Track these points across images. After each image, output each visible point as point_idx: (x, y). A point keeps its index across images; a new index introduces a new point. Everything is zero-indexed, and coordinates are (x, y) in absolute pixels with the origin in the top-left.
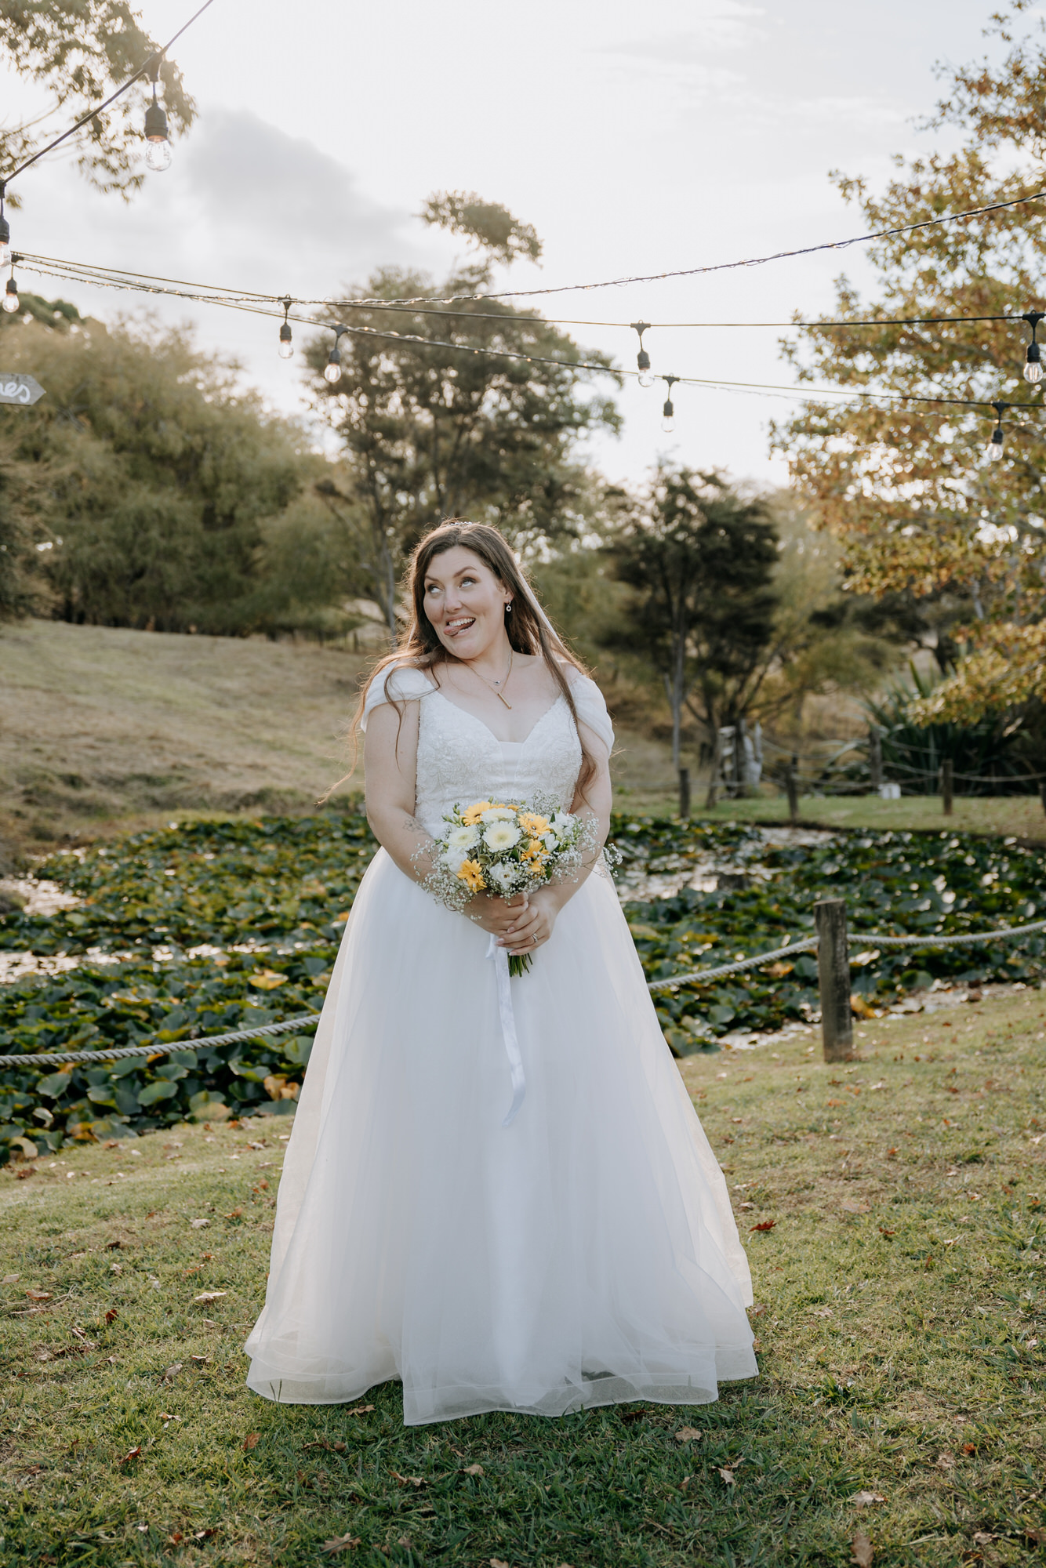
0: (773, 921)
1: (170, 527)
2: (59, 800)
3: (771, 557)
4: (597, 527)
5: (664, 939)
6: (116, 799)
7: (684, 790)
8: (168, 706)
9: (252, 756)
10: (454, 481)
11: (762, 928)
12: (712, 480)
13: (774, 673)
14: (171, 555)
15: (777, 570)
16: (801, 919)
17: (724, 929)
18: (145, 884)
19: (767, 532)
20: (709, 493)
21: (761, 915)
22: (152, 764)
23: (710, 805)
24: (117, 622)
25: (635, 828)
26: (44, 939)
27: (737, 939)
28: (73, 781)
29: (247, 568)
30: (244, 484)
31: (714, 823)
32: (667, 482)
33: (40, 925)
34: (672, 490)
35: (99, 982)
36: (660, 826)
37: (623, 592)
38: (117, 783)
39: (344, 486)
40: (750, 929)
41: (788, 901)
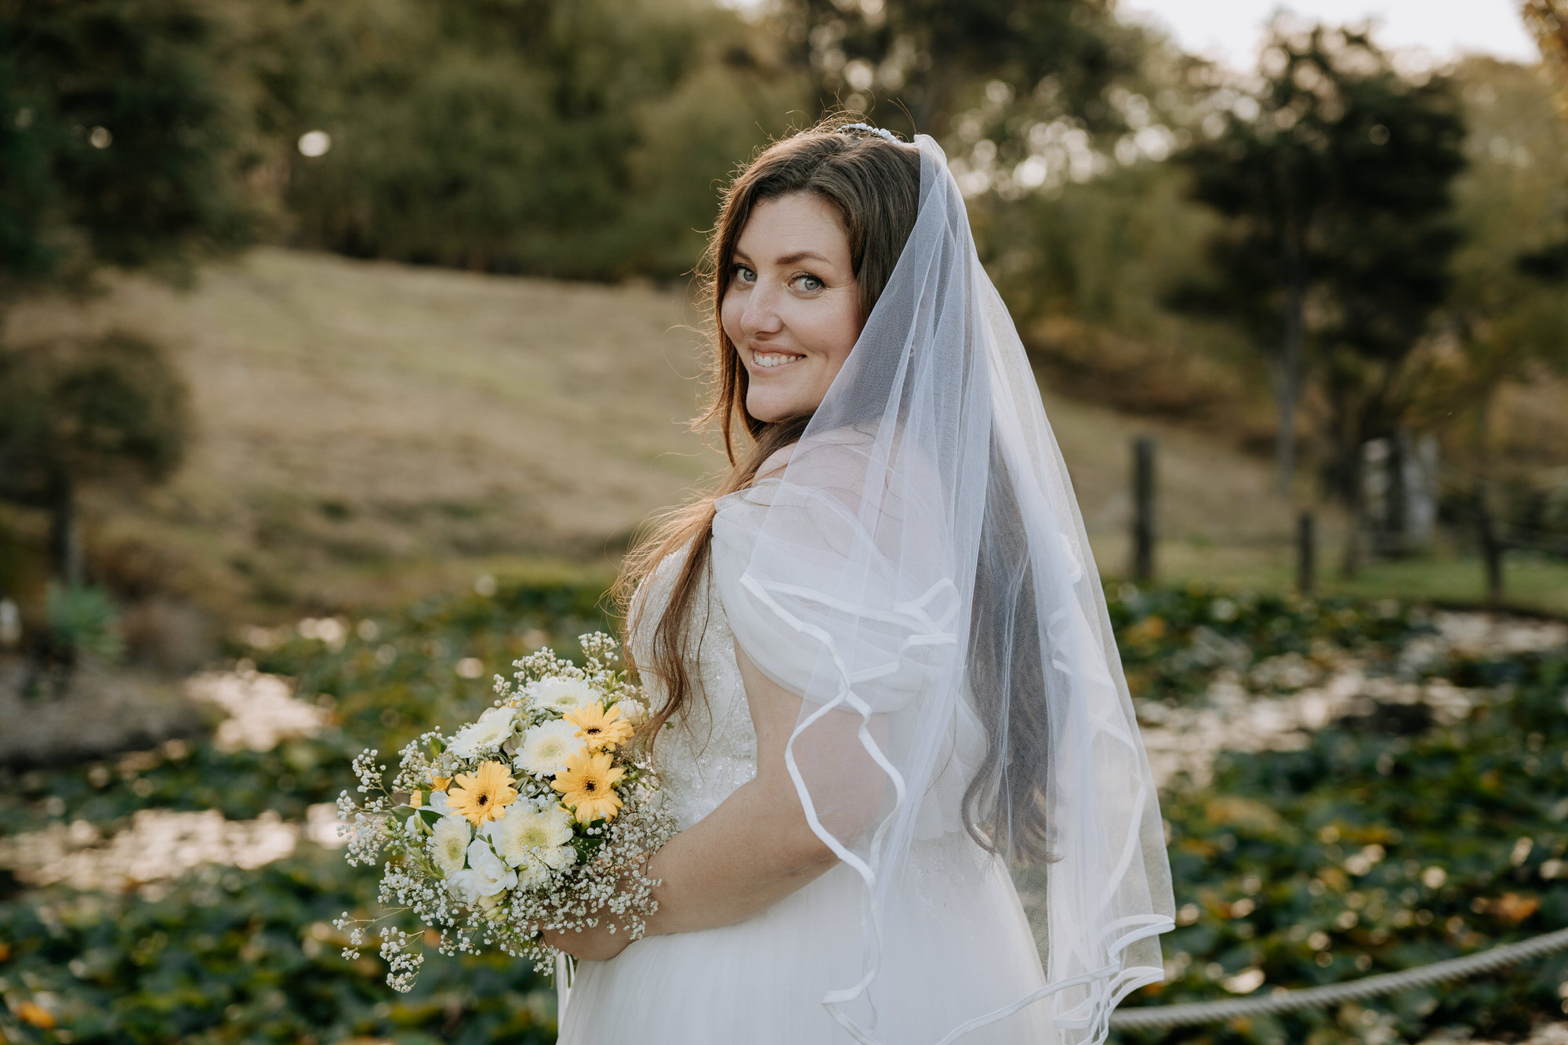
0: (1489, 806)
1: (503, 114)
2: (311, 541)
3: (1453, 165)
4: (1165, 119)
5: (1289, 835)
6: (399, 539)
7: (1305, 541)
8: (489, 394)
9: (616, 473)
10: (942, 47)
11: (1470, 819)
12: (1358, 41)
13: (1446, 351)
14: (504, 158)
15: (1465, 188)
16: (1541, 803)
17: (1398, 817)
18: (422, 691)
19: (1452, 125)
20: (1358, 63)
21: (1465, 793)
22: (457, 484)
23: (1349, 569)
24: (422, 259)
25: (1223, 611)
26: (243, 790)
27: (1424, 839)
28: (335, 511)
29: (621, 180)
30: (616, 50)
31: (1359, 605)
32: (1285, 47)
33: (242, 764)
34: (1294, 59)
35: (306, 894)
36: (1268, 609)
37: (1202, 223)
38: (402, 514)
39: (766, 51)
40: (1447, 822)
41: (1511, 770)
